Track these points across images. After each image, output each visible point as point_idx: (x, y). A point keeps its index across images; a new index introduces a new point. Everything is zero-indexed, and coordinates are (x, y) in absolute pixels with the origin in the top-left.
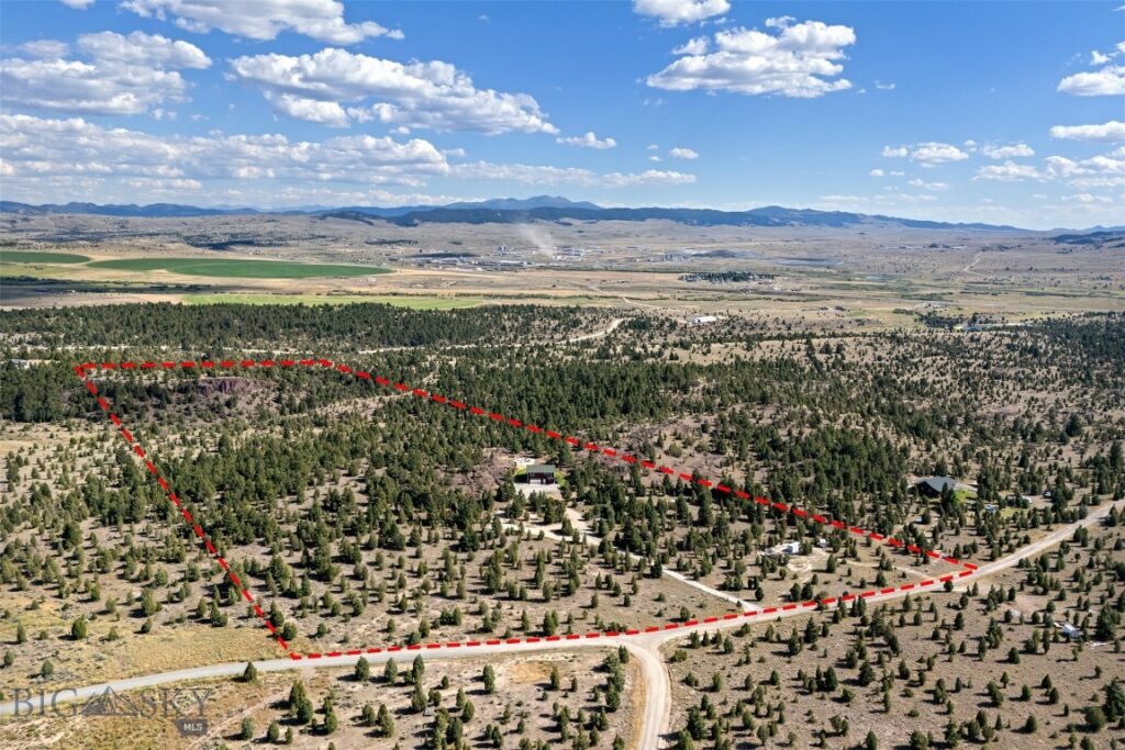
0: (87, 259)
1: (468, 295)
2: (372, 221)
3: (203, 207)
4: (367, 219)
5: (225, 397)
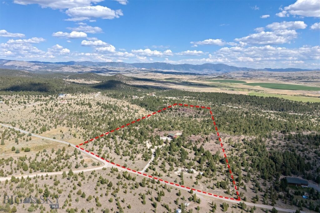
0: (246, 82)
5: (183, 112)
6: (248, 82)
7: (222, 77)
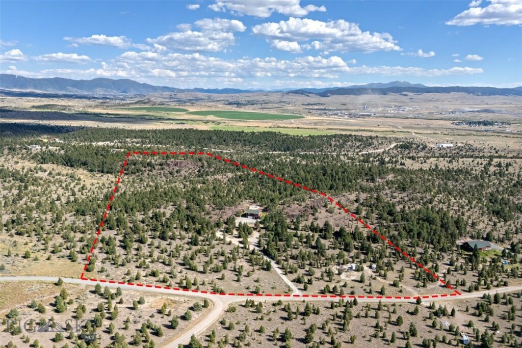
0: (187, 110)
1: (332, 129)
2: (309, 94)
3: (242, 89)
4: (306, 94)
5: (177, 168)
6: (191, 110)
7: (145, 103)
